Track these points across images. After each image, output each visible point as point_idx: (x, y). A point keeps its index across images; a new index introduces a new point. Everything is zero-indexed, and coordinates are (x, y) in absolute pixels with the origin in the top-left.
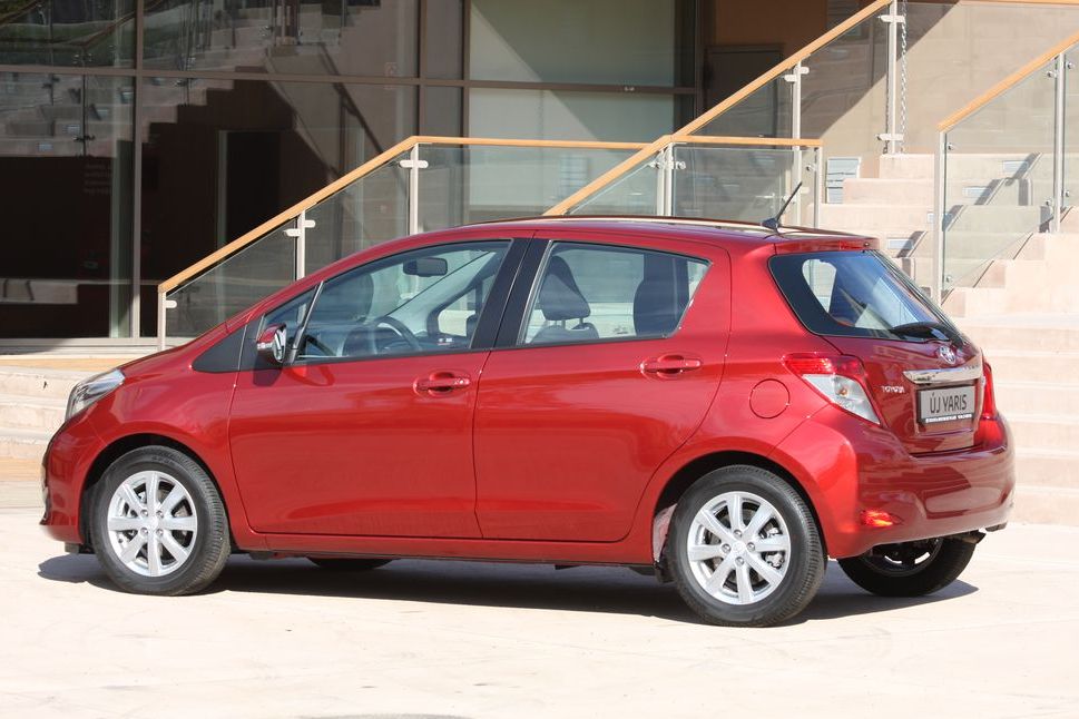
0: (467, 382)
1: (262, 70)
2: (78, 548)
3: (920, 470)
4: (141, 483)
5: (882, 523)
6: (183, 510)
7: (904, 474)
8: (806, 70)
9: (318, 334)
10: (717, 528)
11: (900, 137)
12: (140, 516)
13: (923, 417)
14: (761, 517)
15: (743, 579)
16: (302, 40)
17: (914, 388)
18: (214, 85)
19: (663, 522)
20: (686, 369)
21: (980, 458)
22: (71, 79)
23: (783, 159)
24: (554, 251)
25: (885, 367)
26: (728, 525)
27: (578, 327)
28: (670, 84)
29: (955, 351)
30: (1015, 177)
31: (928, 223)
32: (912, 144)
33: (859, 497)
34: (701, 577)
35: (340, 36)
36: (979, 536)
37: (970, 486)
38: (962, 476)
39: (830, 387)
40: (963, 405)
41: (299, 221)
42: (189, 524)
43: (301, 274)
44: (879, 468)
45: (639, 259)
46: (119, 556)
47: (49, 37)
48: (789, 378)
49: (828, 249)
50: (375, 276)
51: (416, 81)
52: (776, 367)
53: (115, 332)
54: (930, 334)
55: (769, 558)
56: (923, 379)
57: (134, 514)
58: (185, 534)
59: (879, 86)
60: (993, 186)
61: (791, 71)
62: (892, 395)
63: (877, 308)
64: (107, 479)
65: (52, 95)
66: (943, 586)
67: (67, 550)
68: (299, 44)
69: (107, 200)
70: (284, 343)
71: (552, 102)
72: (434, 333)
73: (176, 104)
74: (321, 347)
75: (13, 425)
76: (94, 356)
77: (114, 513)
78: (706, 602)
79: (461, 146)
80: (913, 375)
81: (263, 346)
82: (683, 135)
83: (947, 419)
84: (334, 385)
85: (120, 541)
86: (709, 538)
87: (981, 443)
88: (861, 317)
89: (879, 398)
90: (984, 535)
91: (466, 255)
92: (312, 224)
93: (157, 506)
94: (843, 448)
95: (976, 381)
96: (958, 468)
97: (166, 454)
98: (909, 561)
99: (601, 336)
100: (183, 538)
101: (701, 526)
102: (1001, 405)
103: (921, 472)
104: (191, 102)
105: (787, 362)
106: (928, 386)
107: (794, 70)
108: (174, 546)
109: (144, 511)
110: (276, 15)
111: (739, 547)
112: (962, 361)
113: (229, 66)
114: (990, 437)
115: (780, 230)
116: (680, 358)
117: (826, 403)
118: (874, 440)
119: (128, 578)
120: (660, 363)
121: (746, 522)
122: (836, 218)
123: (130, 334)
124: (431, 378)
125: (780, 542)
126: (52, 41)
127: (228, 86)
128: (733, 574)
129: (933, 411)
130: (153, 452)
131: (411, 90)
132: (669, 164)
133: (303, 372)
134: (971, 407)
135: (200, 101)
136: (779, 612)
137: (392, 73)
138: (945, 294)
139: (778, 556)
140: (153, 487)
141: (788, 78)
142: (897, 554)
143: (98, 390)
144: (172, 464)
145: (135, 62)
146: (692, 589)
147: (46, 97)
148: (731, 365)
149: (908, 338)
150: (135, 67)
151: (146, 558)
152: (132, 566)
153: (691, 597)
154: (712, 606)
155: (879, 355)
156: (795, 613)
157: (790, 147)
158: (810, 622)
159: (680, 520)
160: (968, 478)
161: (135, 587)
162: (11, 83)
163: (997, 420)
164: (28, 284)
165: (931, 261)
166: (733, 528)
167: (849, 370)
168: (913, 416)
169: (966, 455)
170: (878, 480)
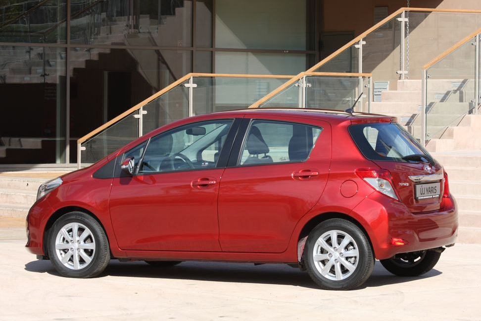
0: (215, 182)
1: (123, 44)
2: (42, 257)
3: (416, 220)
4: (70, 228)
5: (399, 244)
6: (89, 240)
7: (409, 222)
8: (364, 43)
9: (148, 161)
10: (326, 246)
11: (406, 72)
12: (70, 243)
13: (417, 196)
14: (345, 242)
15: (338, 269)
16: (141, 31)
17: (413, 183)
18: (102, 51)
19: (302, 244)
20: (312, 176)
21: (443, 214)
22: (38, 48)
23: (355, 82)
24: (253, 124)
25: (400, 174)
26: (331, 245)
27: (264, 157)
28: (304, 49)
29: (431, 167)
30: (457, 90)
31: (419, 110)
32: (411, 75)
33: (389, 232)
34: (319, 268)
35: (157, 29)
36: (443, 249)
37: (438, 227)
38: (435, 223)
39: (376, 183)
40: (435, 191)
41: (140, 111)
42: (92, 246)
43: (141, 135)
44: (398, 219)
45: (292, 126)
46: (61, 260)
47: (29, 30)
48: (358, 180)
49: (374, 122)
50: (173, 135)
51: (192, 49)
52: (352, 175)
53: (58, 161)
54: (421, 160)
55: (349, 260)
56: (417, 180)
57: (67, 242)
58: (90, 250)
59: (397, 50)
60: (448, 93)
61: (358, 43)
62: (404, 187)
63: (397, 148)
64: (55, 226)
65: (30, 56)
66: (427, 271)
67: (37, 258)
68: (139, 32)
69: (55, 102)
70: (133, 165)
71: (252, 58)
72: (200, 160)
73: (85, 59)
74: (150, 167)
75: (13, 203)
76: (49, 172)
77: (58, 241)
78: (321, 279)
79: (212, 77)
80: (413, 178)
81: (124, 167)
82: (310, 72)
83: (428, 197)
84: (156, 184)
85: (61, 254)
86: (323, 251)
87: (443, 208)
88: (390, 152)
89: (398, 188)
90: (445, 249)
91: (214, 126)
92: (145, 112)
93: (78, 238)
94: (382, 210)
95: (441, 181)
96: (433, 219)
97: (81, 215)
98: (411, 260)
99: (274, 162)
100: (89, 252)
101: (319, 246)
102: (452, 191)
104: (91, 59)
105: (356, 172)
106: (419, 183)
107: (359, 42)
108: (85, 256)
109: (71, 240)
110: (129, 20)
111: (336, 255)
112: (434, 171)
113: (108, 42)
114: (447, 205)
115: (353, 114)
116: (310, 171)
117: (373, 190)
118: (395, 207)
119: (65, 270)
120: (300, 173)
121: (339, 244)
122: (378, 108)
123: (65, 162)
124: (199, 181)
125: (354, 252)
126: (30, 32)
127: (108, 51)
128: (333, 267)
129: (422, 194)
130: (76, 214)
131: (189, 53)
132: (304, 85)
133: (142, 178)
134: (438, 192)
135: (96, 58)
136: (354, 283)
137: (181, 45)
138: (427, 142)
139: (353, 259)
140: (75, 230)
141: (357, 46)
142: (406, 257)
143: (51, 187)
144: (84, 220)
145: (67, 41)
146: (315, 273)
147: (27, 57)
148: (332, 174)
149: (411, 162)
150: (67, 43)
151: (72, 261)
152: (66, 265)
153: (315, 277)
154: (325, 281)
155: (398, 169)
156: (361, 284)
157: (358, 77)
158: (368, 288)
159: (310, 242)
160: (437, 224)
161: (69, 274)
162: (11, 51)
163: (450, 197)
164: (20, 140)
165: (420, 127)
166: (333, 246)
167: (384, 176)
168: (412, 196)
169: (437, 213)
170: (397, 225)
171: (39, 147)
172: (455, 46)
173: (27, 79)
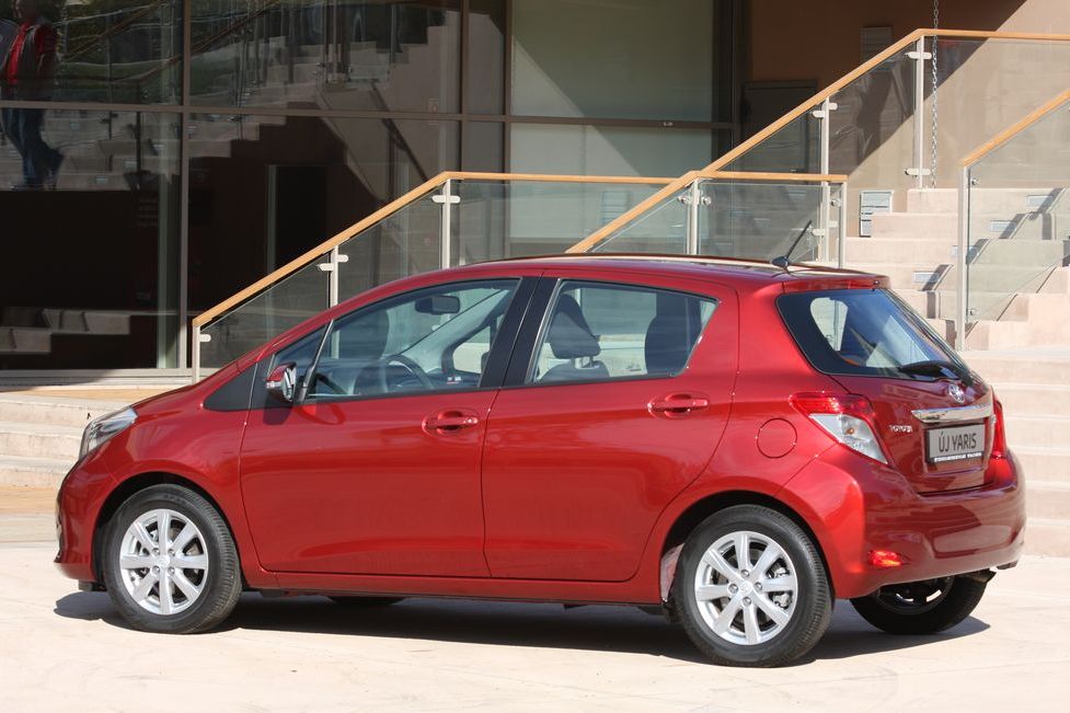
0: (476, 421)
1: (313, 106)
2: (90, 586)
3: (929, 510)
4: (153, 521)
5: (892, 563)
6: (195, 548)
7: (913, 513)
8: (834, 106)
9: (329, 372)
10: (724, 568)
11: (927, 172)
12: (153, 555)
13: (931, 456)
14: (768, 557)
15: (751, 619)
16: (353, 78)
17: (922, 427)
18: (267, 121)
19: (671, 561)
20: (693, 408)
21: (991, 496)
22: (127, 115)
24: (562, 290)
25: (894, 405)
26: (735, 564)
27: (588, 365)
28: (707, 118)
29: (964, 390)
30: (1040, 211)
31: (952, 257)
32: (941, 177)
33: (867, 537)
34: (708, 616)
35: (388, 72)
36: (990, 575)
37: (979, 525)
38: (973, 515)
39: (837, 426)
40: (973, 444)
41: (332, 255)
42: (200, 562)
44: (887, 508)
45: (654, 295)
46: (131, 593)
47: (108, 75)
48: (797, 418)
49: (838, 287)
50: (390, 312)
51: (459, 117)
52: (783, 407)
53: (162, 362)
54: (942, 373)
55: (776, 598)
56: (933, 418)
57: (146, 552)
58: (196, 572)
59: (907, 124)
60: (1017, 220)
61: (819, 107)
62: (901, 434)
63: (892, 351)
64: (119, 517)
65: (110, 130)
66: (956, 623)
67: (80, 588)
68: (349, 80)
69: (155, 232)
70: (294, 381)
71: (594, 137)
72: (448, 368)
73: (230, 139)
74: (332, 386)
77: (127, 550)
78: (714, 643)
79: (503, 182)
80: (922, 414)
81: (272, 385)
82: (712, 170)
83: (956, 457)
84: (345, 423)
85: (133, 579)
86: (717, 578)
87: (991, 482)
88: (871, 357)
89: (887, 436)
90: (994, 573)
91: (481, 292)
92: (345, 258)
93: (169, 544)
94: (850, 487)
95: (986, 420)
96: (968, 506)
97: (178, 493)
98: (920, 599)
99: (612, 375)
100: (193, 576)
101: (708, 566)
102: (1013, 444)
103: (931, 510)
104: (244, 137)
105: (794, 402)
106: (935, 425)
107: (823, 105)
108: (185, 584)
109: (155, 549)
110: (327, 53)
111: (747, 587)
112: (972, 399)
113: (281, 102)
114: (1001, 475)
115: (790, 268)
116: (688, 397)
117: (832, 442)
118: (881, 479)
119: (141, 616)
120: (668, 402)
121: (754, 562)
122: (858, 257)
123: (177, 365)
124: (440, 417)
125: (787, 582)
126: (111, 79)
127: (281, 122)
128: (740, 614)
129: (942, 449)
130: (166, 491)
131: (454, 125)
132: (696, 198)
133: (313, 411)
134: (980, 445)
135: (253, 136)
136: (785, 652)
137: (435, 109)
138: (969, 327)
139: (785, 597)
140: (164, 525)
141: (817, 114)
142: (908, 592)
143: (112, 429)
144: (184, 502)
145: (182, 99)
146: (700, 629)
147: (104, 133)
148: (737, 404)
149: (918, 377)
150: (182, 104)
151: (158, 595)
152: (144, 604)
153: (699, 637)
154: (720, 646)
155: (888, 394)
156: (803, 653)
157: (819, 183)
158: (818, 662)
159: (688, 560)
160: (978, 516)
161: (147, 625)
162: (76, 120)
163: (1008, 458)
164: (83, 315)
165: (955, 294)
166: (741, 567)
167: (856, 409)
168: (921, 454)
169: (976, 494)
170: (886, 520)
171: (125, 330)
172: (1034, 114)
173: (103, 182)
